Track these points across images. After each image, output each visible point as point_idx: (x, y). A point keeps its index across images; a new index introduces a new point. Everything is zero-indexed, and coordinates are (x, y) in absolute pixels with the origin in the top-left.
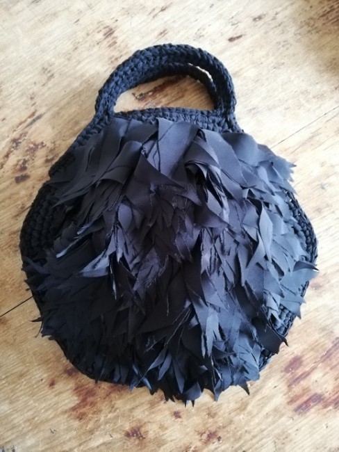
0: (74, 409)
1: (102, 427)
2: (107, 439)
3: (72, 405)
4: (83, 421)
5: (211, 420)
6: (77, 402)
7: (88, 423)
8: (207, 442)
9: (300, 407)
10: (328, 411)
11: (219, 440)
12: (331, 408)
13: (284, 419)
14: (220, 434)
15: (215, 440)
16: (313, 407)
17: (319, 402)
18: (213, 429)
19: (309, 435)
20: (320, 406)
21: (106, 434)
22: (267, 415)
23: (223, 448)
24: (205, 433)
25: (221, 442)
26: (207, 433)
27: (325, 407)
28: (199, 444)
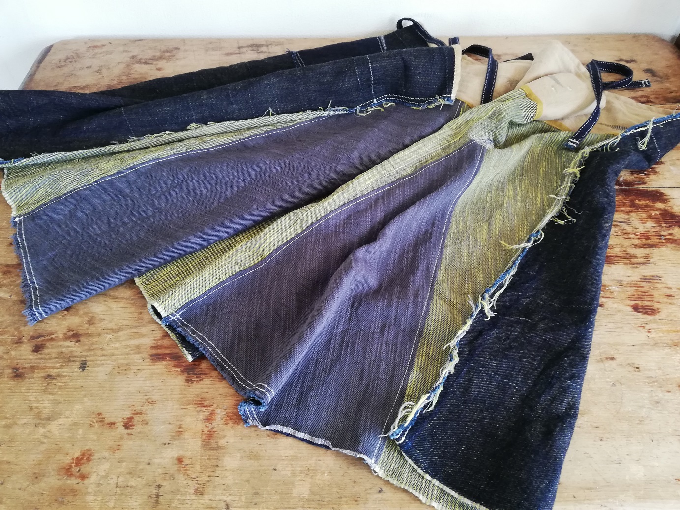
0: (7, 266)
1: (12, 287)
2: (7, 296)
3: (9, 263)
4: (5, 276)
5: (86, 326)
6: (14, 263)
7: (5, 279)
8: (67, 338)
9: (157, 355)
10: (174, 371)
11: (77, 342)
12: (179, 370)
13: (137, 356)
14: (82, 339)
15: (74, 341)
16: (167, 360)
17: (175, 360)
18: (81, 332)
19: (143, 379)
20: (172, 363)
21: (9, 292)
22: (128, 346)
23: (74, 349)
24: (73, 331)
25: (77, 344)
26: (74, 333)
27: (175, 366)
28: (61, 336)
